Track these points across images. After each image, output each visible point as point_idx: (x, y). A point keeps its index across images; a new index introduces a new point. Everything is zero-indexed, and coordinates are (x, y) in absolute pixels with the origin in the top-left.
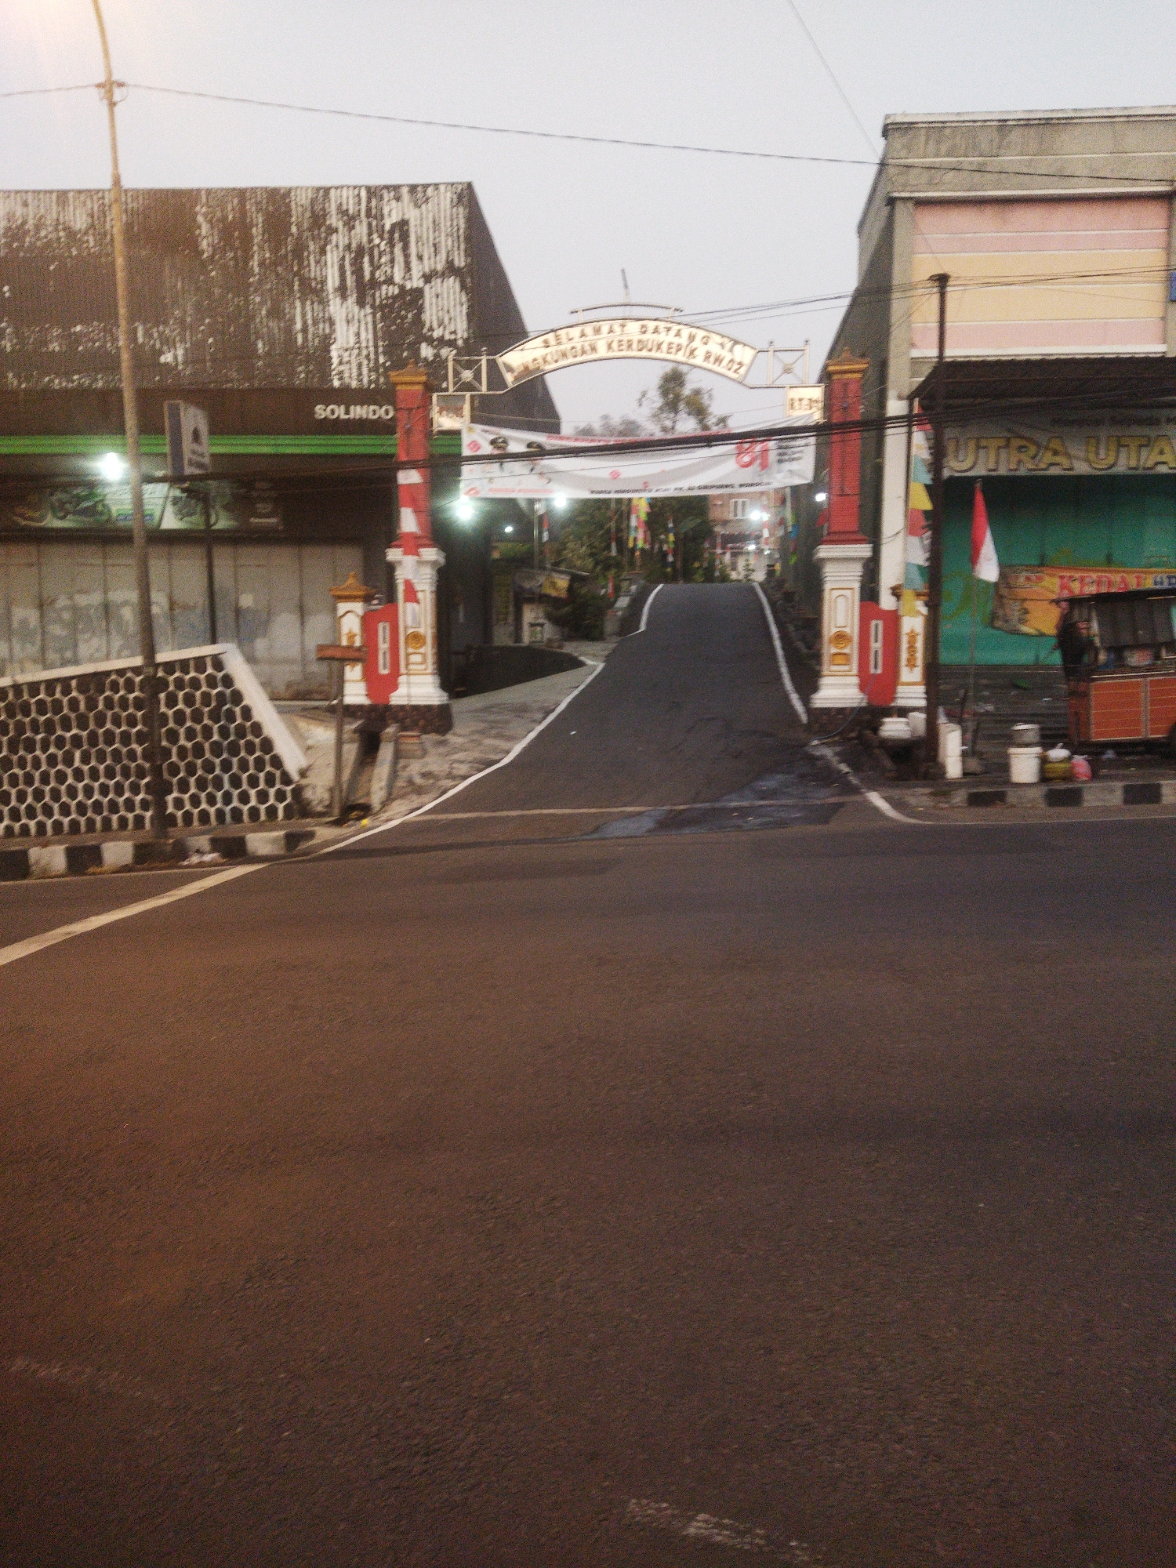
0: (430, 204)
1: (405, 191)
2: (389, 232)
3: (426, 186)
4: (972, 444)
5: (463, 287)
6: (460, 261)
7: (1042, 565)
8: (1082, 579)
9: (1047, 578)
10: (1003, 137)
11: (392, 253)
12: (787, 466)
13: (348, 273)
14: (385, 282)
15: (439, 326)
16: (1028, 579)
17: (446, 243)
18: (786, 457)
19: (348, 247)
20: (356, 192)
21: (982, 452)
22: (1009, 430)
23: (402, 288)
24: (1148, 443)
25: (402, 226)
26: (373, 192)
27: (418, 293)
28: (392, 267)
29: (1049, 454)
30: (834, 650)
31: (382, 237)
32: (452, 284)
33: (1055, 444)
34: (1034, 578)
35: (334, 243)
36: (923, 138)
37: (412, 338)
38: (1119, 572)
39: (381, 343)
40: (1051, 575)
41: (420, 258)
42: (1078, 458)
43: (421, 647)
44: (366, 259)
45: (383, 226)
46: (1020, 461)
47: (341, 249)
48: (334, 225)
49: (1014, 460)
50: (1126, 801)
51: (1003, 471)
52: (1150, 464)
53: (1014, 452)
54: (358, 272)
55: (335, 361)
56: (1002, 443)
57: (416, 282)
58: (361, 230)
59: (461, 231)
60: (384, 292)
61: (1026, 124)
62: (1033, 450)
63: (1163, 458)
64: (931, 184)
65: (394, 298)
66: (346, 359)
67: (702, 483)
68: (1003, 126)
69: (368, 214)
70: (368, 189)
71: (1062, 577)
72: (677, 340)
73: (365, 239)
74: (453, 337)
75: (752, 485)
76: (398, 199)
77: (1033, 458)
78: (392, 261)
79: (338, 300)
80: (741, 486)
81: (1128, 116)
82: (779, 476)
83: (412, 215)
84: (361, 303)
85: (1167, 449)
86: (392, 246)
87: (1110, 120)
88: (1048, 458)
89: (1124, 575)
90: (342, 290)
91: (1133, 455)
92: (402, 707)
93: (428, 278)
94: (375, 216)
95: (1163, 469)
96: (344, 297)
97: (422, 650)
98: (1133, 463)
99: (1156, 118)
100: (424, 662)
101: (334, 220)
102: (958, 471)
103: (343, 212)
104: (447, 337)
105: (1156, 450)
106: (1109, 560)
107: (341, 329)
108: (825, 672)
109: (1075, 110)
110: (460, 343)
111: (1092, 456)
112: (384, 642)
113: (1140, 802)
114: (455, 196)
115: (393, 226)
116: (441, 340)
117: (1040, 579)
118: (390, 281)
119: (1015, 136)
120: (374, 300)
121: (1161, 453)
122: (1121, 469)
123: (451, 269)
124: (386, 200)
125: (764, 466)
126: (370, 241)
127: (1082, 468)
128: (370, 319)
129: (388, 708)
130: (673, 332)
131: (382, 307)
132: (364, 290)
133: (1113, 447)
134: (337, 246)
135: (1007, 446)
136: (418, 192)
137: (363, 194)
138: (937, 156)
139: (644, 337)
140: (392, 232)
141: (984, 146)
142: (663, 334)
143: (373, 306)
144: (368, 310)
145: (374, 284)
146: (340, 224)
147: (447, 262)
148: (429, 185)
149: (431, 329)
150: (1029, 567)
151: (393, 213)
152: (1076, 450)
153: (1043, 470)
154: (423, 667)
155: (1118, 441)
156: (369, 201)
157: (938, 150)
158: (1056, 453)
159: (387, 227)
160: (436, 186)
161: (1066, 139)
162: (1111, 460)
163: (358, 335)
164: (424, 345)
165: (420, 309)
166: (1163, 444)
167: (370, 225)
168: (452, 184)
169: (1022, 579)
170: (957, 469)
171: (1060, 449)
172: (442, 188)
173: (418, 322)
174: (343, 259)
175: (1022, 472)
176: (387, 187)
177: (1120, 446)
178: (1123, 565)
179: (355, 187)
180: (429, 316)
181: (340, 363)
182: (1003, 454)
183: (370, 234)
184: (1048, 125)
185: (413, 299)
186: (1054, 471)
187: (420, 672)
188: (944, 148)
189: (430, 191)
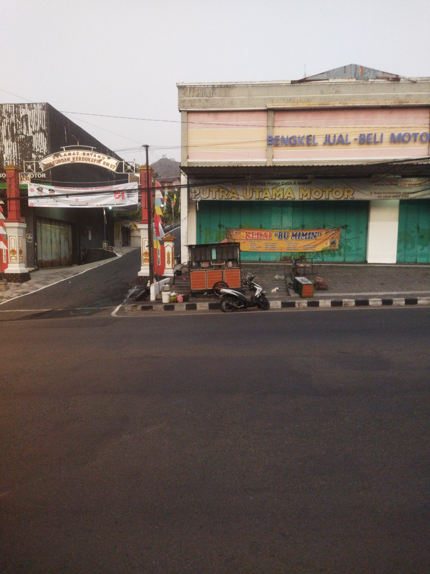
0: (34, 110)
1: (26, 105)
2: (21, 119)
3: (33, 104)
4: (208, 190)
5: (45, 136)
6: (44, 128)
7: (240, 228)
8: (253, 233)
9: (242, 233)
10: (213, 91)
11: (23, 125)
12: (130, 198)
13: (9, 132)
14: (21, 134)
15: (38, 148)
16: (236, 233)
17: (39, 122)
18: (130, 196)
19: (9, 123)
20: (11, 105)
21: (211, 192)
22: (219, 186)
23: (26, 136)
24: (262, 191)
25: (26, 116)
26: (17, 106)
27: (31, 138)
28: (23, 130)
29: (231, 194)
30: (144, 258)
31: (19, 120)
32: (42, 135)
33: (233, 191)
34: (238, 233)
35: (4, 122)
36: (189, 91)
37: (29, 152)
38: (264, 231)
39: (19, 154)
40: (243, 232)
41: (31, 127)
42: (240, 195)
43: (15, 254)
44: (14, 127)
45: (20, 117)
46: (222, 196)
47: (6, 124)
48: (4, 116)
49: (221, 195)
50: (187, 309)
51: (217, 199)
52: (263, 197)
53: (221, 193)
54: (12, 131)
55: (5, 159)
56: (217, 190)
57: (31, 134)
58: (13, 118)
59: (44, 118)
60: (20, 138)
61: (221, 87)
62: (226, 192)
63: (266, 196)
64: (192, 106)
65: (23, 139)
66: (8, 158)
67: (104, 203)
68: (213, 87)
69: (15, 113)
70: (14, 104)
71: (246, 233)
72: (94, 158)
73: (14, 121)
74: (42, 152)
75: (120, 204)
76: (24, 108)
77: (227, 195)
78: (23, 127)
79: (6, 140)
80: (117, 204)
81: (252, 85)
82: (128, 202)
83: (29, 113)
84: (13, 141)
85: (268, 193)
86: (22, 122)
87: (247, 86)
88: (231, 195)
89: (266, 232)
90: (7, 137)
91: (258, 195)
92: (8, 274)
93: (34, 133)
94: (17, 113)
95: (267, 199)
96: (7, 139)
97: (16, 255)
98: (257, 197)
99: (261, 85)
100: (16, 259)
101: (4, 115)
102: (204, 198)
103: (7, 112)
104: (40, 152)
105: (265, 193)
106: (261, 227)
107: (6, 149)
108: (142, 265)
109: (235, 82)
110: (45, 153)
111: (245, 195)
112: (5, 252)
113: (190, 309)
114: (42, 107)
115: (23, 117)
116: (39, 152)
117: (240, 233)
118: (22, 134)
119: (217, 91)
120: (17, 140)
121: (266, 194)
122: (254, 199)
123: (41, 130)
124: (21, 108)
125: (123, 198)
126: (16, 121)
127: (242, 199)
128: (16, 146)
129: (4, 274)
130: (93, 155)
131: (20, 142)
132: (14, 137)
133: (251, 192)
134: (5, 123)
135: (219, 191)
136: (31, 106)
137: (13, 106)
138: (193, 97)
139: (84, 157)
140: (22, 119)
141: (208, 94)
142: (90, 155)
143: (17, 142)
144: (15, 143)
145: (17, 135)
146: (6, 116)
147: (40, 128)
148: (34, 104)
149: (35, 149)
150: (236, 229)
151: (23, 112)
152: (240, 193)
153: (230, 199)
154: (16, 261)
155: (253, 190)
156: (15, 108)
157: (193, 95)
158: (233, 193)
159: (21, 117)
160: (36, 104)
161: (233, 91)
162: (251, 196)
163: (12, 151)
164: (33, 154)
165: (32, 143)
166: (267, 191)
167: (15, 116)
168: (41, 103)
169: (234, 233)
170: (204, 197)
171: (235, 192)
172: (38, 105)
173: (31, 146)
174: (7, 127)
175: (223, 199)
176: (21, 104)
177: (253, 191)
178: (265, 228)
179: (10, 104)
180: (35, 145)
181: (6, 160)
182: (217, 193)
183: (16, 119)
184: (228, 87)
185: (30, 139)
186: (233, 199)
187: (15, 262)
188: (195, 95)
189: (34, 105)
